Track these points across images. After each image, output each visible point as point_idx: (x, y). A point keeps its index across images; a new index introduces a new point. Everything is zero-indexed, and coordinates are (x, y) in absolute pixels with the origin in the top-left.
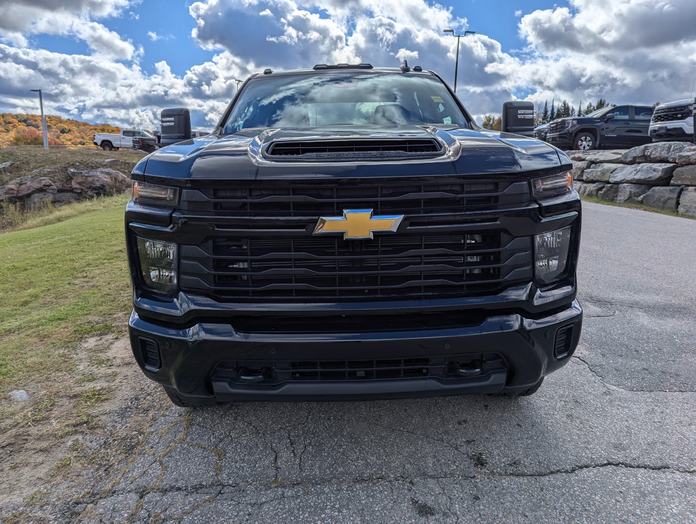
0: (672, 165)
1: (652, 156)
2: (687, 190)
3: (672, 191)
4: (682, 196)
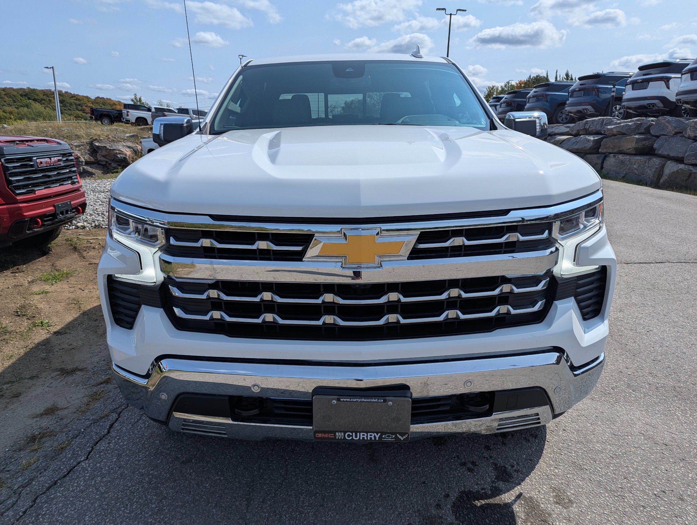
0: (602, 136)
1: (590, 129)
2: (609, 156)
3: (598, 158)
4: (605, 161)
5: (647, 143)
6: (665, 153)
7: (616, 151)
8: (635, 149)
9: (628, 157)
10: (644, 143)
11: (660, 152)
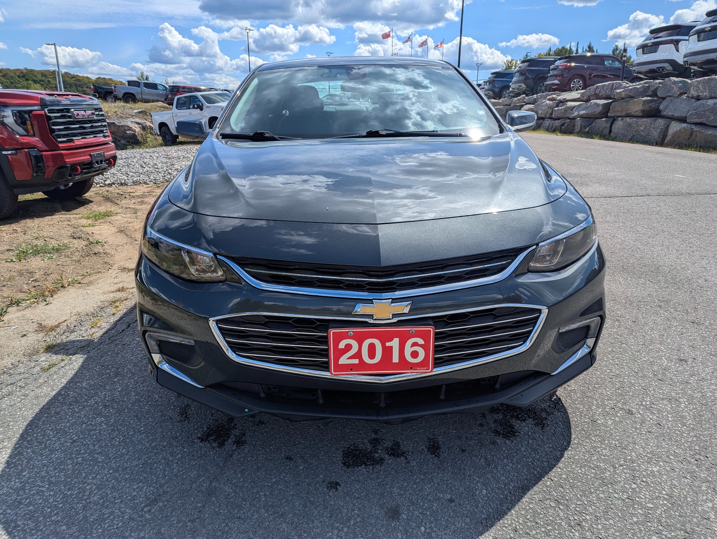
0: (612, 100)
1: (600, 94)
2: (617, 120)
3: (607, 122)
4: (613, 125)
5: (653, 105)
6: (670, 114)
7: (624, 114)
8: (643, 111)
9: (635, 119)
10: (651, 105)
11: (665, 113)
